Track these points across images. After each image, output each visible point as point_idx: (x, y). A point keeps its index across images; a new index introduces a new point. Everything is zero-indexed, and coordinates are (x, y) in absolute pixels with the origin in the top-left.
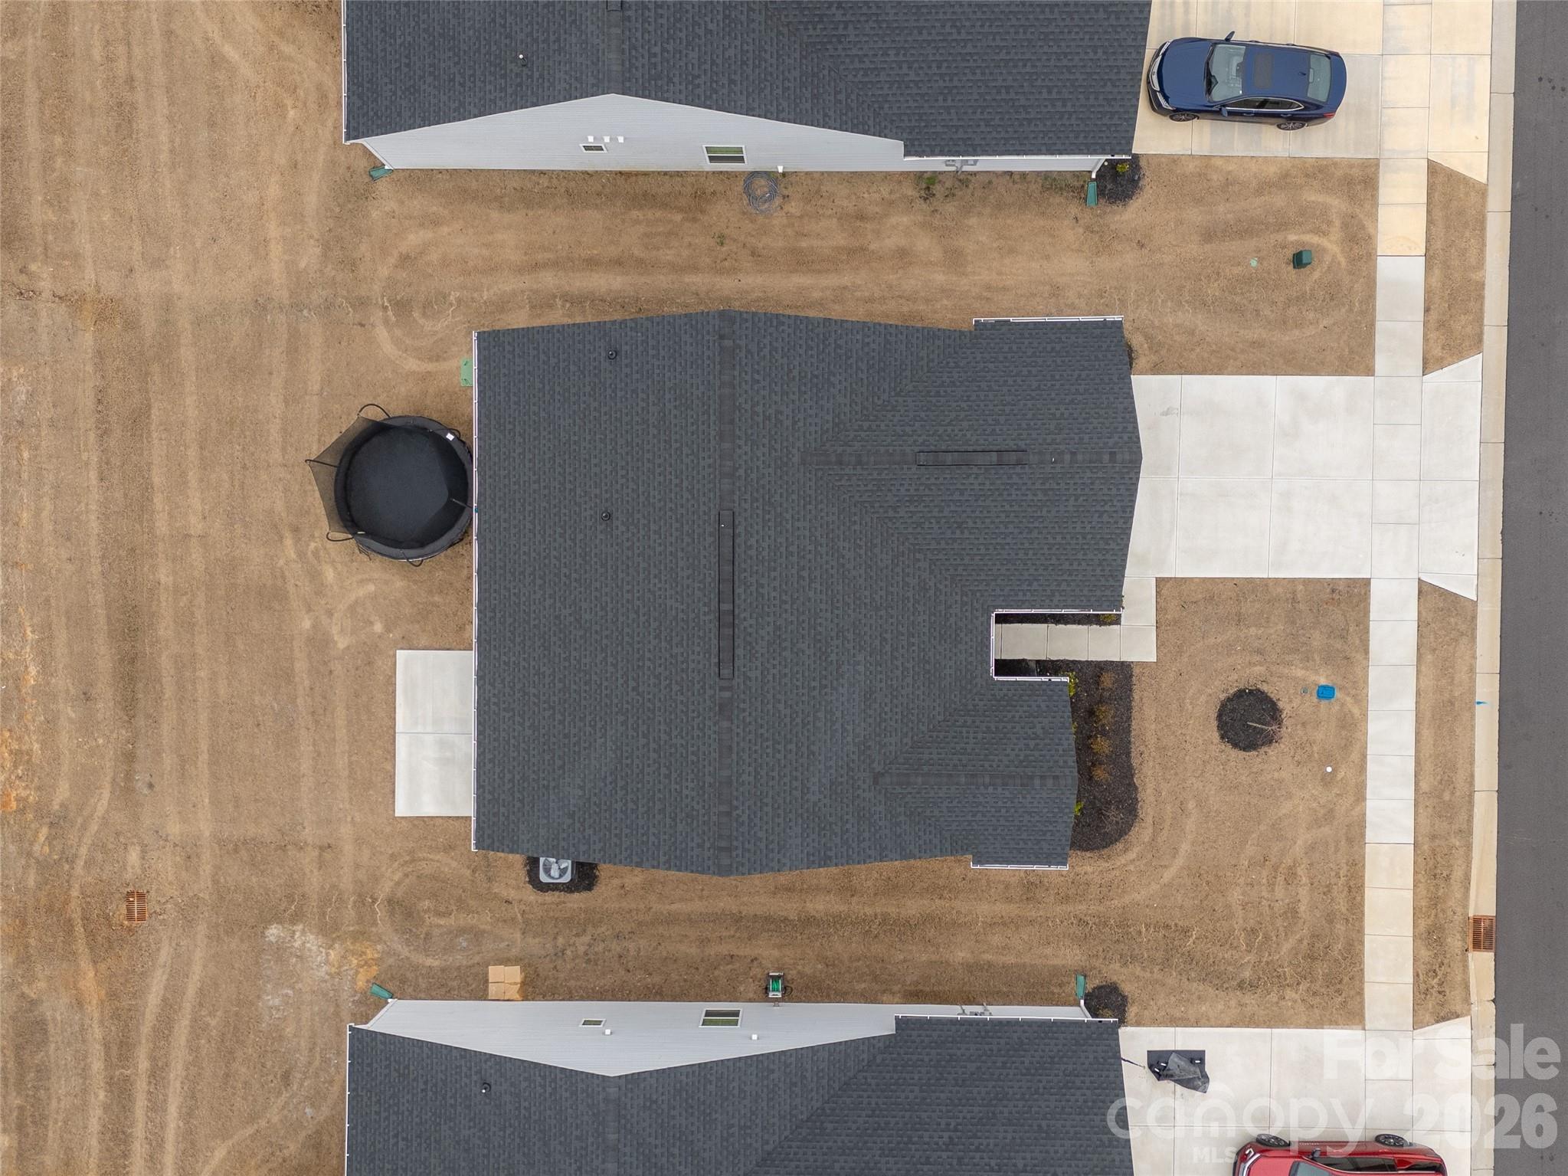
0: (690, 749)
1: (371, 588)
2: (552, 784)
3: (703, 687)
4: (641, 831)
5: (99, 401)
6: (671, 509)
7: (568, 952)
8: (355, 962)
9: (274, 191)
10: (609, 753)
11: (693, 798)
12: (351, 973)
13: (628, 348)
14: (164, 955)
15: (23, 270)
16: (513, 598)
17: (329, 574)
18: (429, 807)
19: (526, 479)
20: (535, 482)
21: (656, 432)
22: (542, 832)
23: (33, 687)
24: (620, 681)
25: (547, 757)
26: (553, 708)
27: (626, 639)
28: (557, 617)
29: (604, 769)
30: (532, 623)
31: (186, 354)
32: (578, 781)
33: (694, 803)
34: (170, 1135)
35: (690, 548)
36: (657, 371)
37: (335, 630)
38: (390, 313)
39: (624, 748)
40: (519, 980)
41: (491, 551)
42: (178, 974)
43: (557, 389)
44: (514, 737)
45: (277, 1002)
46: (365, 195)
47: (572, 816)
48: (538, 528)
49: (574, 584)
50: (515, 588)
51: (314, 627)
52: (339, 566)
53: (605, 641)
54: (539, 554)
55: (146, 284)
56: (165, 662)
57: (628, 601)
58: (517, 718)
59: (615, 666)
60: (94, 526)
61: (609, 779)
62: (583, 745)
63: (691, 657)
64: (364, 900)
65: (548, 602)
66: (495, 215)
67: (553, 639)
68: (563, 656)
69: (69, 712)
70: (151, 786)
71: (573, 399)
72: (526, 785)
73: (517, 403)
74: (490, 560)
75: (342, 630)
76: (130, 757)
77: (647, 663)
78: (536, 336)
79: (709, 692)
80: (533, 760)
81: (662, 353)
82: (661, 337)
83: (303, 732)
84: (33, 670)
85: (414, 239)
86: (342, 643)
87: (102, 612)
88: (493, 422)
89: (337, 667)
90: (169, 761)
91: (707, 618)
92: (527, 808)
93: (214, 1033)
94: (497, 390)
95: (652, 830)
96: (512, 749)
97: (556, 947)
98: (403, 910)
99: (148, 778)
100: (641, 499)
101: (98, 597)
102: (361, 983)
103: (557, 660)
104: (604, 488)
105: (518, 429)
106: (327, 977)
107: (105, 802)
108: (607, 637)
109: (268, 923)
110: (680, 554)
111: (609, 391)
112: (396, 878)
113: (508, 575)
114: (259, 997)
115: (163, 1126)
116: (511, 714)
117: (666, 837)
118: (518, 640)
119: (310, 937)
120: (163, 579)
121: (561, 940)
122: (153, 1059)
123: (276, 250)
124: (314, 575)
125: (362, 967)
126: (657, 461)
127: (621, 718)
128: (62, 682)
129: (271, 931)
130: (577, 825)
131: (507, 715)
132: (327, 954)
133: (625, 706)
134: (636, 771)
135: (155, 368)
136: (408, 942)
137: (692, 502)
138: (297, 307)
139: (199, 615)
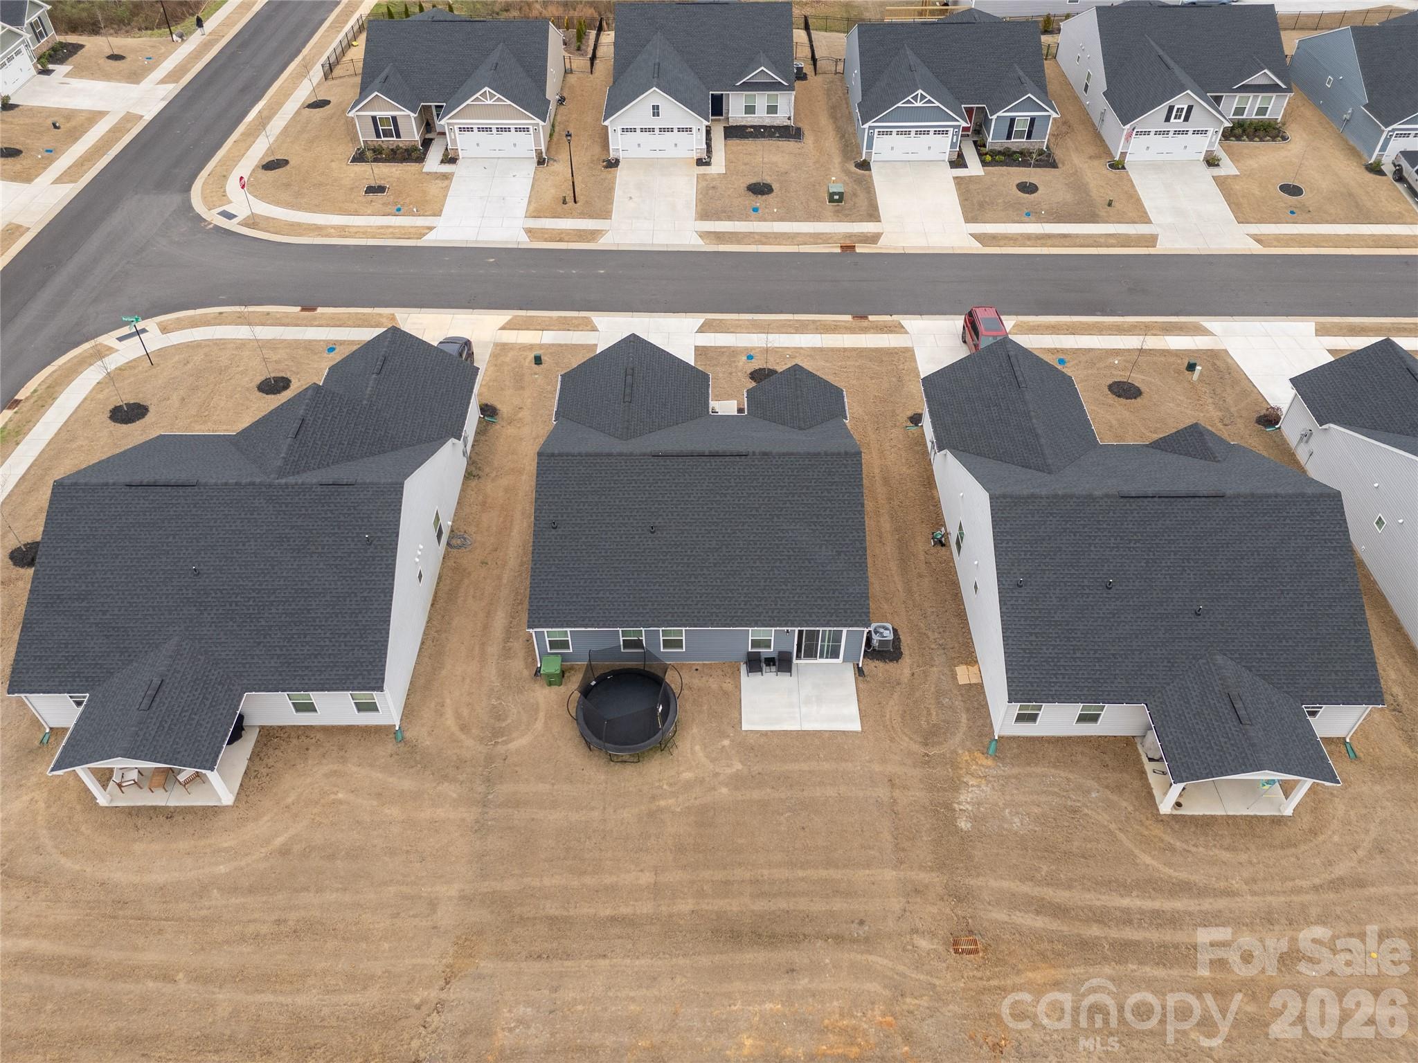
0: (790, 473)
1: (697, 748)
2: (821, 568)
3: (754, 466)
4: (842, 505)
5: (540, 957)
6: (650, 487)
7: (941, 642)
8: (974, 767)
9: (393, 812)
10: (798, 527)
11: (819, 472)
12: (983, 769)
13: (552, 515)
14: (1000, 915)
15: (418, 1007)
16: (703, 598)
17: (688, 775)
18: (853, 709)
19: (626, 588)
20: (629, 582)
21: (604, 497)
22: (852, 575)
23: (783, 1005)
24: (753, 520)
25: (804, 572)
26: (772, 567)
27: (727, 516)
28: (715, 565)
29: (807, 531)
30: (719, 584)
31: (509, 885)
32: (817, 549)
33: (822, 471)
34: (1148, 904)
35: (673, 474)
36: (568, 496)
37: (729, 771)
38: (500, 740)
39: (793, 516)
40: (965, 667)
41: (673, 616)
42: (1014, 902)
43: (571, 566)
44: (793, 597)
45: (1016, 820)
46: (413, 748)
47: (839, 553)
48: (658, 580)
49: (694, 553)
50: (696, 597)
51: (727, 785)
52: (681, 769)
53: (729, 531)
54: (675, 578)
55: (446, 916)
56: (760, 905)
57: (704, 515)
58: (781, 595)
59: (744, 523)
60: (643, 962)
61: (813, 527)
62: (794, 546)
63: (736, 473)
64: (926, 761)
65: (705, 571)
66: (444, 672)
67: (729, 568)
68: (739, 560)
69: (803, 982)
70: (862, 923)
71: (579, 554)
72: (823, 588)
73: (577, 595)
74: (678, 616)
75: (728, 766)
76: (839, 939)
77: (741, 502)
78: (536, 581)
79: (756, 462)
80: (807, 583)
81: (557, 493)
82: (548, 494)
83: (805, 793)
84: (768, 1006)
85: (450, 721)
86: (738, 766)
87: (717, 957)
88: (588, 615)
89: (756, 769)
90: (838, 905)
91: (714, 464)
92: (838, 587)
93: (1053, 867)
94: (567, 611)
95: (841, 497)
96: (801, 599)
97: (938, 648)
98: (931, 736)
99: (855, 925)
100: (643, 506)
101: (705, 961)
102: (990, 762)
103: (742, 565)
104: (635, 532)
105: (594, 595)
106: (990, 785)
107: (879, 960)
108: (726, 529)
109: (958, 830)
110: (676, 481)
111: (577, 529)
112: (907, 739)
113: (688, 603)
114: (1016, 833)
115: (1142, 912)
116: (778, 600)
117: (844, 488)
118: (730, 595)
119: (962, 798)
120: (690, 907)
121: (933, 646)
122: (1087, 921)
123: (441, 813)
124: (688, 786)
125: (977, 763)
126: (621, 496)
127: (775, 519)
128: (778, 986)
129: (963, 827)
130: (844, 549)
131: (780, 603)
132: (972, 786)
133: (768, 516)
134: (806, 509)
135: (517, 911)
136: (953, 734)
137: (646, 474)
138: (485, 803)
139: (719, 875)
